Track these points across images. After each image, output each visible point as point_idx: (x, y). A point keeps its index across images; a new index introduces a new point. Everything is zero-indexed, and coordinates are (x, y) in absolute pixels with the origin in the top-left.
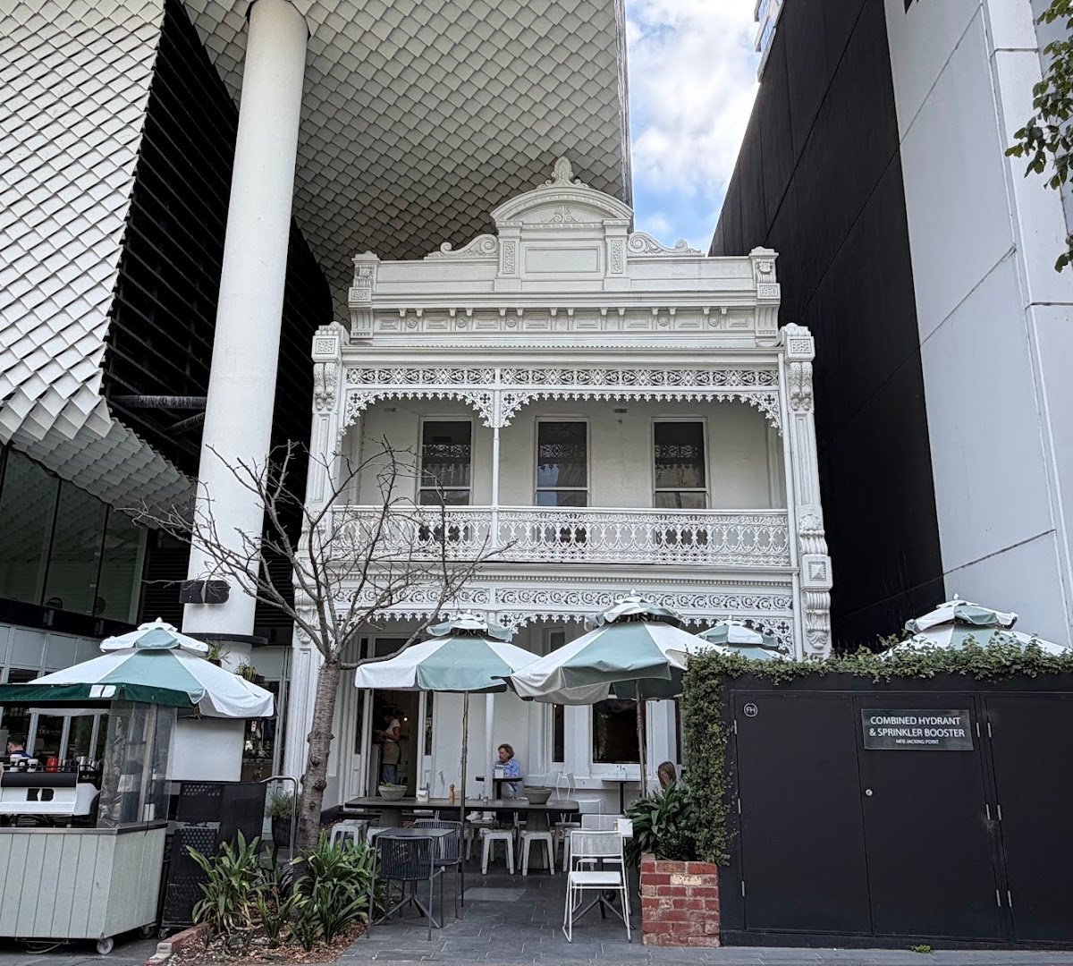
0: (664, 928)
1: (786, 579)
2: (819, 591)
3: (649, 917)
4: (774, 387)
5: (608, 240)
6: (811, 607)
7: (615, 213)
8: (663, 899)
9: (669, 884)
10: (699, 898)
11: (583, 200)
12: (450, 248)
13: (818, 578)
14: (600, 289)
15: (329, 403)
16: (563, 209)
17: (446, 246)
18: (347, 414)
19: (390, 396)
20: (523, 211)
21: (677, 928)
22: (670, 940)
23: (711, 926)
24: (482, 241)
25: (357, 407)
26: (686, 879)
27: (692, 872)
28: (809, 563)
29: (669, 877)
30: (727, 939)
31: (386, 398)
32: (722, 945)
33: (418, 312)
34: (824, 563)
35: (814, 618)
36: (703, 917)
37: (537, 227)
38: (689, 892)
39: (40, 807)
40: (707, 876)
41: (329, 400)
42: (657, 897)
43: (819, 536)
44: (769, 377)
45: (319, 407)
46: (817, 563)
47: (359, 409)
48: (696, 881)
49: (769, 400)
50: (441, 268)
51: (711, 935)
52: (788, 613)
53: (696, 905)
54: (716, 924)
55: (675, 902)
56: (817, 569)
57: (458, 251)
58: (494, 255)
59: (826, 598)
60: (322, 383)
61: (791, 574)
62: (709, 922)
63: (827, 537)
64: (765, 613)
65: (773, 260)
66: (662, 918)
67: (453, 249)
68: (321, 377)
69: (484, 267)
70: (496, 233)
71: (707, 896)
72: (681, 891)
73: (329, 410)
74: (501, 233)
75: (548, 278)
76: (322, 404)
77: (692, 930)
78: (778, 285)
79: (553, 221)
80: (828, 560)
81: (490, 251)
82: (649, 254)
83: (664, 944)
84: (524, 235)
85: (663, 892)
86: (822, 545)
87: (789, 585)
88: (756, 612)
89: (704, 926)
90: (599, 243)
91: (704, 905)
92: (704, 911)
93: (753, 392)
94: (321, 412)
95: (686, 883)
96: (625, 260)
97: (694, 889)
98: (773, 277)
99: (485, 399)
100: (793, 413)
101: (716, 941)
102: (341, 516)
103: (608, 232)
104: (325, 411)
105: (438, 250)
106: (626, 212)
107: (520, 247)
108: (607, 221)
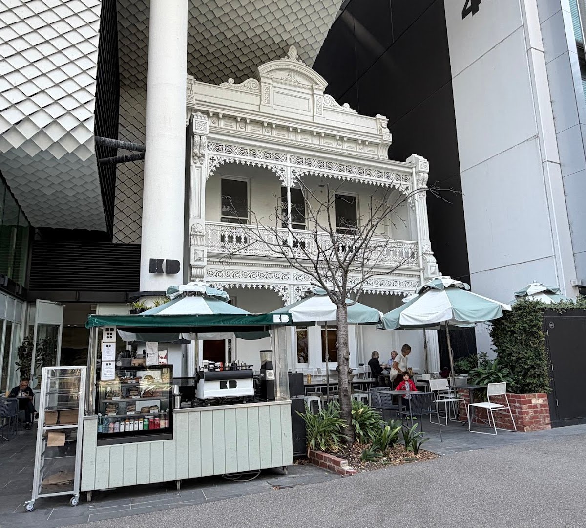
0: (531, 423)
1: (418, 273)
3: (526, 419)
5: (315, 96)
7: (318, 82)
8: (530, 410)
9: (531, 403)
10: (542, 408)
11: (303, 71)
12: (233, 82)
13: (434, 273)
14: (312, 121)
15: (202, 160)
16: (292, 74)
17: (231, 80)
18: (209, 168)
19: (232, 161)
20: (273, 70)
21: (536, 422)
22: (534, 428)
23: (548, 420)
24: (250, 82)
25: (214, 165)
26: (538, 401)
27: (539, 398)
28: (430, 266)
29: (531, 400)
30: (553, 425)
31: (230, 162)
32: (552, 428)
33: (220, 115)
34: (435, 267)
36: (545, 417)
37: (280, 81)
38: (539, 406)
39: (229, 392)
40: (544, 399)
41: (202, 158)
42: (528, 410)
43: (431, 254)
44: (406, 178)
45: (195, 161)
46: (433, 266)
47: (215, 166)
48: (540, 401)
49: (407, 189)
50: (230, 93)
51: (548, 424)
53: (541, 411)
54: (549, 419)
55: (534, 411)
56: (433, 269)
57: (239, 85)
58: (258, 91)
60: (198, 147)
61: (420, 271)
62: (547, 418)
65: (386, 122)
66: (530, 419)
67: (235, 83)
68: (198, 144)
69: (252, 97)
70: (259, 80)
71: (545, 407)
72: (535, 406)
73: (201, 164)
74: (262, 80)
75: (286, 110)
76: (197, 160)
77: (541, 423)
78: (391, 134)
79: (287, 79)
80: (437, 265)
81: (255, 89)
82: (332, 107)
83: (532, 430)
84: (274, 84)
85: (530, 407)
86: (433, 259)
87: (418, 276)
88: (405, 288)
89: (545, 421)
90: (310, 97)
91: (544, 411)
92: (544, 414)
93: (400, 185)
94: (196, 165)
95: (537, 402)
96: (323, 108)
97: (540, 405)
98: (388, 130)
99: (282, 170)
101: (550, 426)
102: (209, 227)
103: (315, 91)
104: (199, 164)
105: (227, 81)
106: (323, 84)
107: (272, 90)
108: (315, 86)
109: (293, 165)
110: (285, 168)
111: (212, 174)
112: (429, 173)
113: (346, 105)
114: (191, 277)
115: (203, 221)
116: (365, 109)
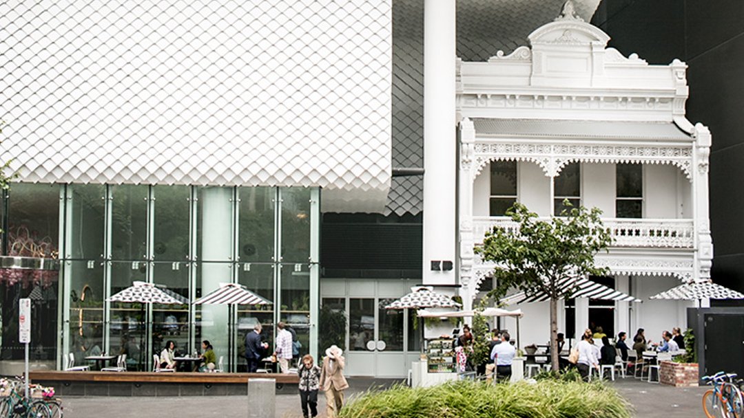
1: (691, 253)
2: (707, 260)
4: (689, 157)
5: (594, 54)
6: (702, 267)
7: (598, 38)
11: (580, 29)
12: (503, 54)
13: (707, 254)
15: (470, 164)
16: (568, 33)
17: (500, 53)
18: (476, 169)
20: (546, 34)
24: (521, 51)
25: (480, 165)
28: (703, 247)
33: (488, 96)
34: (709, 247)
35: (703, 273)
37: (554, 44)
41: (470, 162)
43: (707, 234)
44: (687, 151)
45: (464, 167)
46: (707, 247)
48: (692, 368)
49: (687, 164)
52: (691, 269)
56: (707, 249)
57: (509, 56)
58: (529, 59)
59: (710, 263)
60: (466, 154)
61: (694, 252)
63: (711, 234)
64: (679, 269)
65: (684, 70)
67: (505, 55)
69: (522, 67)
70: (530, 47)
73: (469, 167)
74: (533, 47)
75: (559, 76)
76: (466, 165)
78: (687, 87)
80: (712, 246)
81: (526, 57)
82: (616, 63)
86: (710, 239)
87: (693, 257)
88: (677, 269)
90: (588, 56)
93: (679, 160)
96: (603, 66)
98: (685, 81)
99: (546, 161)
100: (698, 173)
102: (476, 222)
103: (594, 50)
104: (466, 168)
105: (496, 55)
106: (605, 38)
107: (544, 55)
108: (594, 43)
109: (556, 155)
110: (548, 159)
111: (479, 173)
112: (710, 148)
113: (634, 56)
114: (462, 266)
115: (471, 217)
116: (657, 57)
